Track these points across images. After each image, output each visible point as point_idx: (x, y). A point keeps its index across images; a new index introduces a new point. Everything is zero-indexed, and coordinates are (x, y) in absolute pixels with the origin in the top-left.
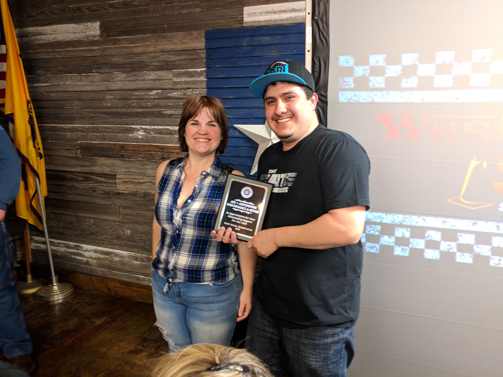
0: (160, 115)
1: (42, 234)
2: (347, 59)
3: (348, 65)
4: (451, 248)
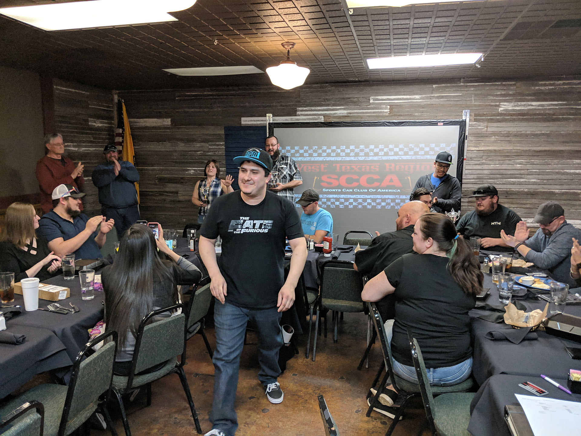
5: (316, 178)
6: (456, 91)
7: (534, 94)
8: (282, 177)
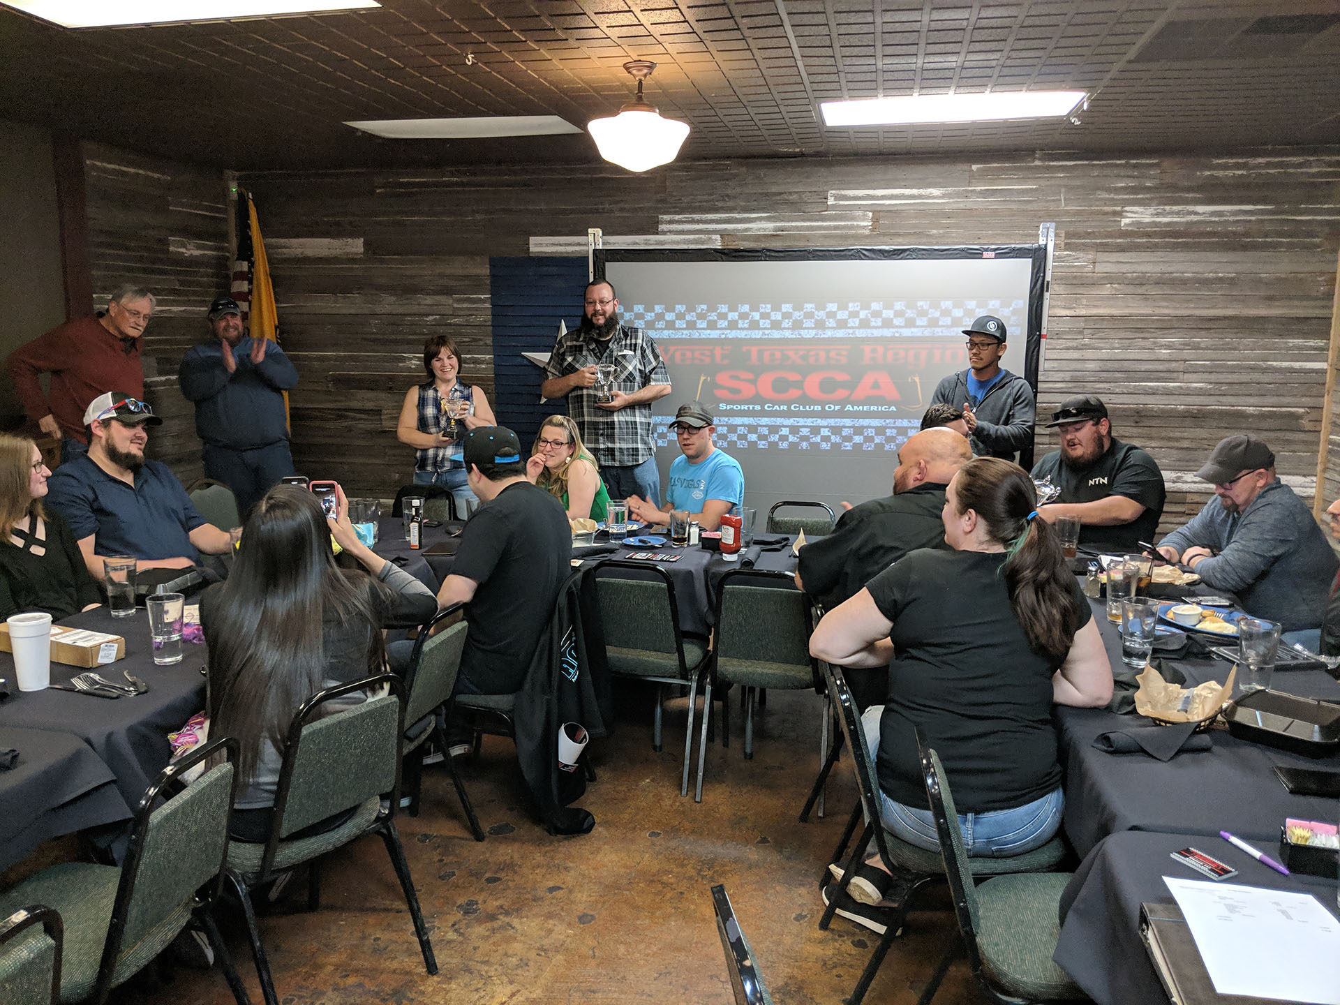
5: (702, 378)
6: (1024, 180)
7: (1198, 189)
8: (623, 376)
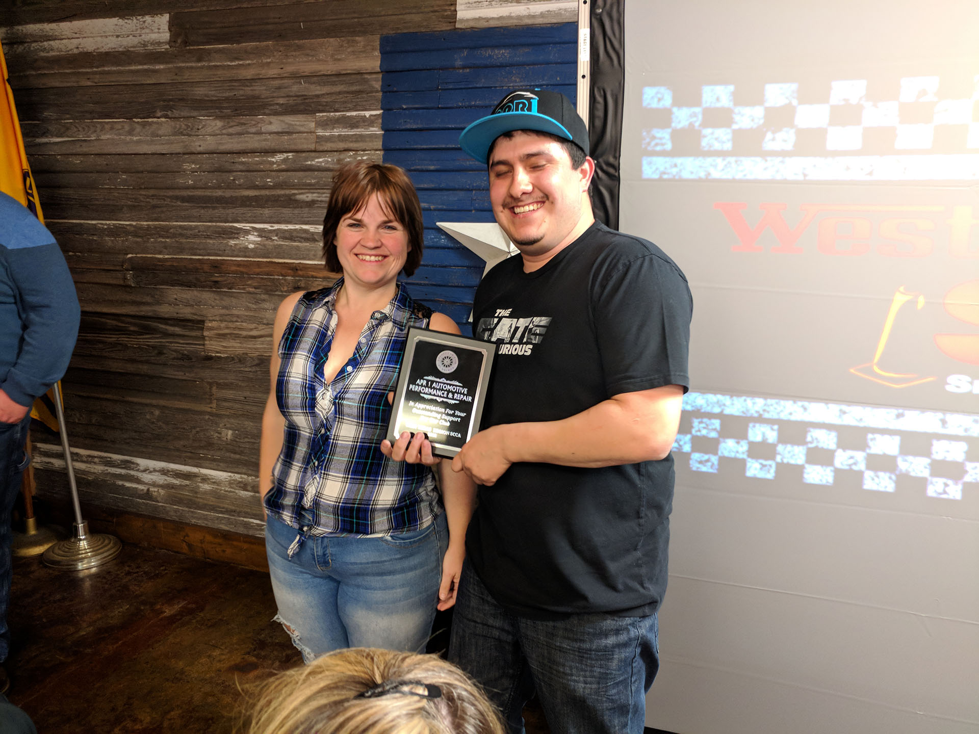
0: (291, 202)
1: (55, 438)
2: (657, 93)
3: (661, 105)
4: (855, 464)
5: (900, 300)
